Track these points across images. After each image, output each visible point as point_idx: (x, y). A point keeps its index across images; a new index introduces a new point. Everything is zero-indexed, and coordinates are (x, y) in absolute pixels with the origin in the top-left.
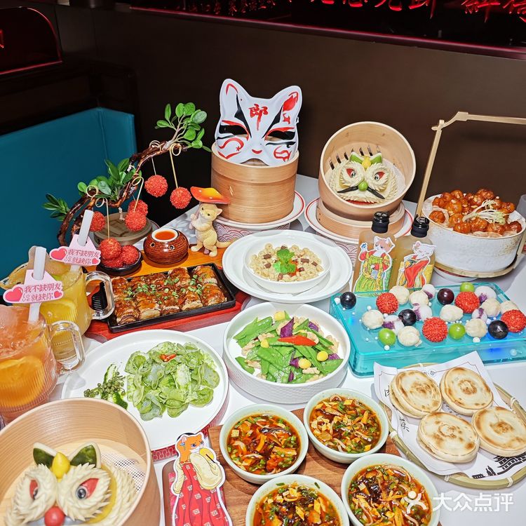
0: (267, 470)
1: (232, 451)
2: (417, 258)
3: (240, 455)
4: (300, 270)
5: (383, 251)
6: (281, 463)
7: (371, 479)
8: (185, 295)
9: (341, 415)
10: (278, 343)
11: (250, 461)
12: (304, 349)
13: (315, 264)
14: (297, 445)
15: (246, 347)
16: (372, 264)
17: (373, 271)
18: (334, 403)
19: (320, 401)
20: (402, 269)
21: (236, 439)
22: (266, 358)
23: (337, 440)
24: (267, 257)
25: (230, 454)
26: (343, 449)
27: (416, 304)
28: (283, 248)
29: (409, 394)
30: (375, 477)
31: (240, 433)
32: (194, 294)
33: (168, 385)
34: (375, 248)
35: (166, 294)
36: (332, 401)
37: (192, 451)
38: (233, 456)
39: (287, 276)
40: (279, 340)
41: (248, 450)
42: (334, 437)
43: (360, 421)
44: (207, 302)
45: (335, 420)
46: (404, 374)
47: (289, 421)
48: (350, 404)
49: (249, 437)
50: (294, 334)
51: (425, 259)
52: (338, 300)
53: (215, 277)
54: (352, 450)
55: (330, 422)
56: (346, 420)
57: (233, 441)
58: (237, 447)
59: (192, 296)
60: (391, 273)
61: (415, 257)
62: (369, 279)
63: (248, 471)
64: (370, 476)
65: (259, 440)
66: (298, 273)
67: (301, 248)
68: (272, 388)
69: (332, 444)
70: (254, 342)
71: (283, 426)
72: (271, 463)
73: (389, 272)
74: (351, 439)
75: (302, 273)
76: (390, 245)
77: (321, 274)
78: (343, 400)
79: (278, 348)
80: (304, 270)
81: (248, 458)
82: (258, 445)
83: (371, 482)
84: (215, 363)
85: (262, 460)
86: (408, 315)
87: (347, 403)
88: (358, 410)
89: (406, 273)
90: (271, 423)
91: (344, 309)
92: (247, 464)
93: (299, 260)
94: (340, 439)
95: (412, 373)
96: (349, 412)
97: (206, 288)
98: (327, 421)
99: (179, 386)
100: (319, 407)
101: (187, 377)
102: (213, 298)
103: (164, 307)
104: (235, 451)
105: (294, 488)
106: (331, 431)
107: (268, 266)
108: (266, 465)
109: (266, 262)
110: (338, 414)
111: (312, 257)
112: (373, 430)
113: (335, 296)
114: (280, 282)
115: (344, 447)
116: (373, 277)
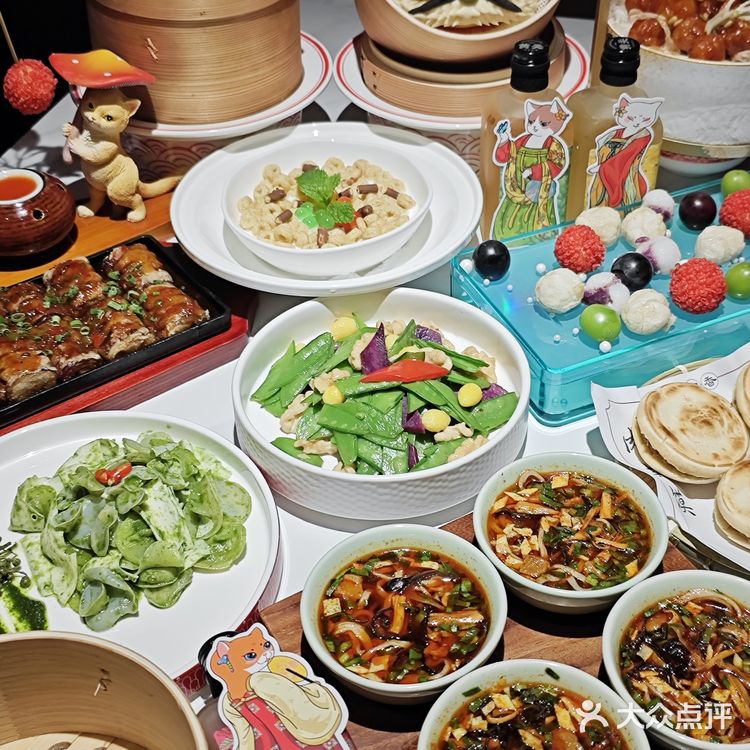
0: (429, 668)
1: (337, 647)
2: (625, 135)
3: (360, 652)
4: (363, 213)
5: (548, 132)
6: (454, 647)
7: (659, 630)
8: (105, 322)
9: (552, 511)
10: (363, 388)
11: (386, 659)
12: (427, 389)
13: (392, 194)
14: (479, 600)
15: (288, 414)
16: (525, 168)
17: (530, 183)
18: (529, 492)
19: (499, 492)
20: (593, 166)
21: (337, 618)
22: (344, 426)
23: (562, 568)
24: (277, 196)
25: (335, 655)
26: (580, 583)
27: (642, 240)
28: (307, 168)
29: (679, 435)
30: (665, 625)
31: (344, 604)
32: (127, 316)
33: (136, 536)
34: (529, 129)
35: (57, 330)
36: (526, 486)
37: (250, 670)
38: (344, 658)
39: (338, 232)
40: (364, 381)
41: (374, 636)
42: (552, 564)
43: (597, 516)
44: (164, 328)
45: (545, 527)
46: (657, 396)
47: (446, 552)
48: (565, 484)
49: (366, 608)
50: (392, 359)
51: (643, 134)
52: (468, 265)
53: (164, 269)
54: (600, 580)
55: (535, 532)
56: (567, 519)
57: (331, 625)
58: (345, 637)
59: (124, 321)
60: (568, 182)
61: (619, 133)
62: (523, 204)
63: (387, 681)
64: (654, 626)
65: (392, 609)
66: (360, 220)
67: (348, 163)
68: (381, 490)
69: (553, 579)
70: (301, 398)
71: (435, 566)
72: (435, 653)
73: (564, 180)
74: (591, 559)
75: (367, 218)
76: (562, 116)
77: (412, 213)
78: (548, 479)
79: (365, 399)
80: (371, 212)
81: (380, 653)
82: (391, 619)
83: (660, 639)
84: (224, 464)
85: (411, 651)
86: (633, 265)
87: (558, 483)
88: (587, 493)
89: (602, 174)
90: (405, 566)
91: (487, 281)
92: (381, 667)
93: (354, 190)
94: (568, 564)
95: (673, 390)
96: (568, 502)
97: (150, 295)
98: (526, 531)
99: (161, 534)
100: (500, 505)
101: (174, 509)
102: (177, 317)
103: (62, 360)
104: (345, 646)
105: (503, 693)
106: (544, 552)
107: (286, 217)
108: (423, 659)
109: (278, 208)
110: (545, 511)
111: (380, 179)
112: (631, 528)
113: (459, 257)
114: (325, 249)
115: (582, 578)
116: (531, 196)
